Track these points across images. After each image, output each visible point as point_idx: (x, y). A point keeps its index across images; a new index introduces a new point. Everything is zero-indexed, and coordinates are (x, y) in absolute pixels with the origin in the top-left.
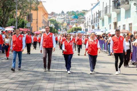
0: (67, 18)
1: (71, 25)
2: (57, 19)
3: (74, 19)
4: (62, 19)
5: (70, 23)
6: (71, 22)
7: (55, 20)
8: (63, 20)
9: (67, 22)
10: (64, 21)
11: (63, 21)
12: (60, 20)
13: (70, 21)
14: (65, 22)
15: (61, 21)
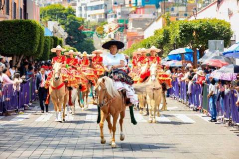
0: (116, 3)
1: (135, 31)
2: (80, 9)
3: (143, 7)
4: (97, 7)
5: (127, 21)
6: (134, 20)
7: (70, 10)
8: (102, 11)
9: (119, 17)
10: (106, 15)
11: (100, 15)
12: (89, 12)
13: (128, 15)
14: (110, 20)
15: (95, 16)
